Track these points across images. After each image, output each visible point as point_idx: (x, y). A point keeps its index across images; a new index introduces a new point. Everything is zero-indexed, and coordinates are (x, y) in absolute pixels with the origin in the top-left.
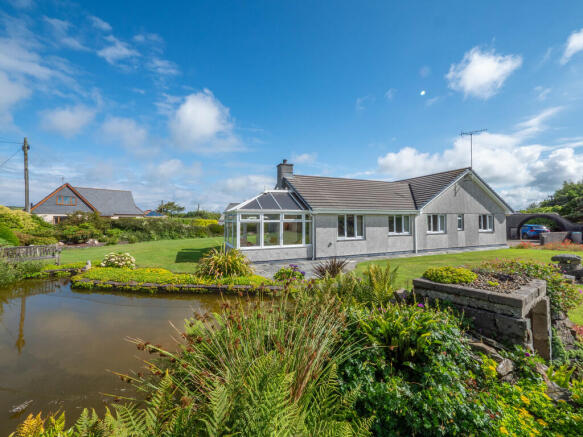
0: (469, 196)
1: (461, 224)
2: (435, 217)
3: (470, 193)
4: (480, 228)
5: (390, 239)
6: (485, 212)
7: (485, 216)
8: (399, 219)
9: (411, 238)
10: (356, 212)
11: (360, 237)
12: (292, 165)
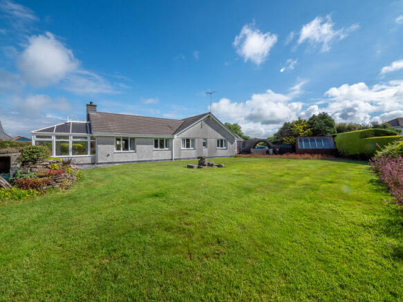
0: (211, 129)
1: (205, 144)
2: (188, 140)
3: (212, 127)
4: (218, 146)
5: (155, 152)
6: (222, 138)
7: (222, 141)
8: (162, 141)
9: (170, 152)
10: (130, 136)
11: (133, 151)
12: (96, 106)
